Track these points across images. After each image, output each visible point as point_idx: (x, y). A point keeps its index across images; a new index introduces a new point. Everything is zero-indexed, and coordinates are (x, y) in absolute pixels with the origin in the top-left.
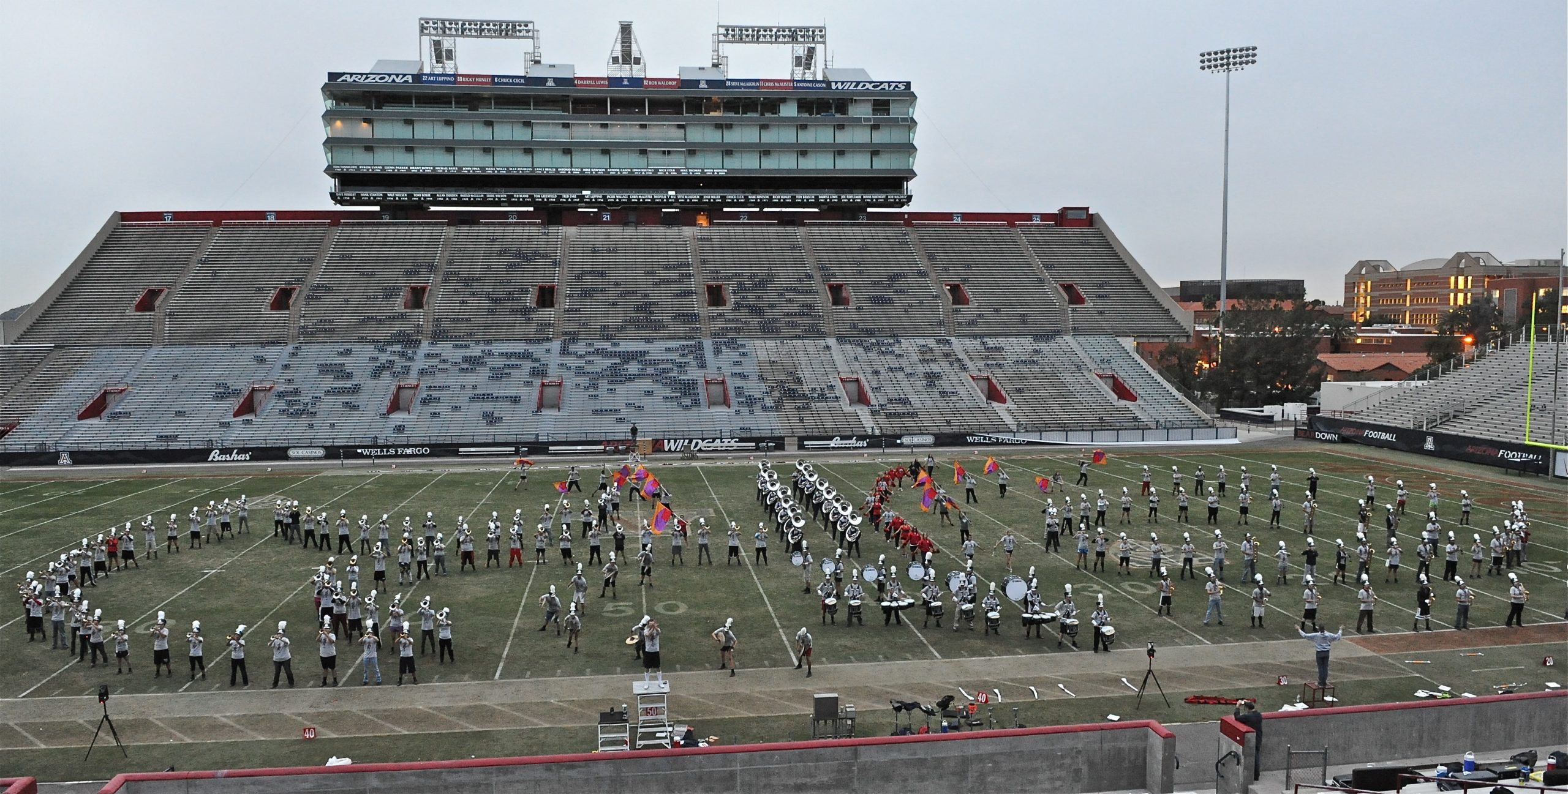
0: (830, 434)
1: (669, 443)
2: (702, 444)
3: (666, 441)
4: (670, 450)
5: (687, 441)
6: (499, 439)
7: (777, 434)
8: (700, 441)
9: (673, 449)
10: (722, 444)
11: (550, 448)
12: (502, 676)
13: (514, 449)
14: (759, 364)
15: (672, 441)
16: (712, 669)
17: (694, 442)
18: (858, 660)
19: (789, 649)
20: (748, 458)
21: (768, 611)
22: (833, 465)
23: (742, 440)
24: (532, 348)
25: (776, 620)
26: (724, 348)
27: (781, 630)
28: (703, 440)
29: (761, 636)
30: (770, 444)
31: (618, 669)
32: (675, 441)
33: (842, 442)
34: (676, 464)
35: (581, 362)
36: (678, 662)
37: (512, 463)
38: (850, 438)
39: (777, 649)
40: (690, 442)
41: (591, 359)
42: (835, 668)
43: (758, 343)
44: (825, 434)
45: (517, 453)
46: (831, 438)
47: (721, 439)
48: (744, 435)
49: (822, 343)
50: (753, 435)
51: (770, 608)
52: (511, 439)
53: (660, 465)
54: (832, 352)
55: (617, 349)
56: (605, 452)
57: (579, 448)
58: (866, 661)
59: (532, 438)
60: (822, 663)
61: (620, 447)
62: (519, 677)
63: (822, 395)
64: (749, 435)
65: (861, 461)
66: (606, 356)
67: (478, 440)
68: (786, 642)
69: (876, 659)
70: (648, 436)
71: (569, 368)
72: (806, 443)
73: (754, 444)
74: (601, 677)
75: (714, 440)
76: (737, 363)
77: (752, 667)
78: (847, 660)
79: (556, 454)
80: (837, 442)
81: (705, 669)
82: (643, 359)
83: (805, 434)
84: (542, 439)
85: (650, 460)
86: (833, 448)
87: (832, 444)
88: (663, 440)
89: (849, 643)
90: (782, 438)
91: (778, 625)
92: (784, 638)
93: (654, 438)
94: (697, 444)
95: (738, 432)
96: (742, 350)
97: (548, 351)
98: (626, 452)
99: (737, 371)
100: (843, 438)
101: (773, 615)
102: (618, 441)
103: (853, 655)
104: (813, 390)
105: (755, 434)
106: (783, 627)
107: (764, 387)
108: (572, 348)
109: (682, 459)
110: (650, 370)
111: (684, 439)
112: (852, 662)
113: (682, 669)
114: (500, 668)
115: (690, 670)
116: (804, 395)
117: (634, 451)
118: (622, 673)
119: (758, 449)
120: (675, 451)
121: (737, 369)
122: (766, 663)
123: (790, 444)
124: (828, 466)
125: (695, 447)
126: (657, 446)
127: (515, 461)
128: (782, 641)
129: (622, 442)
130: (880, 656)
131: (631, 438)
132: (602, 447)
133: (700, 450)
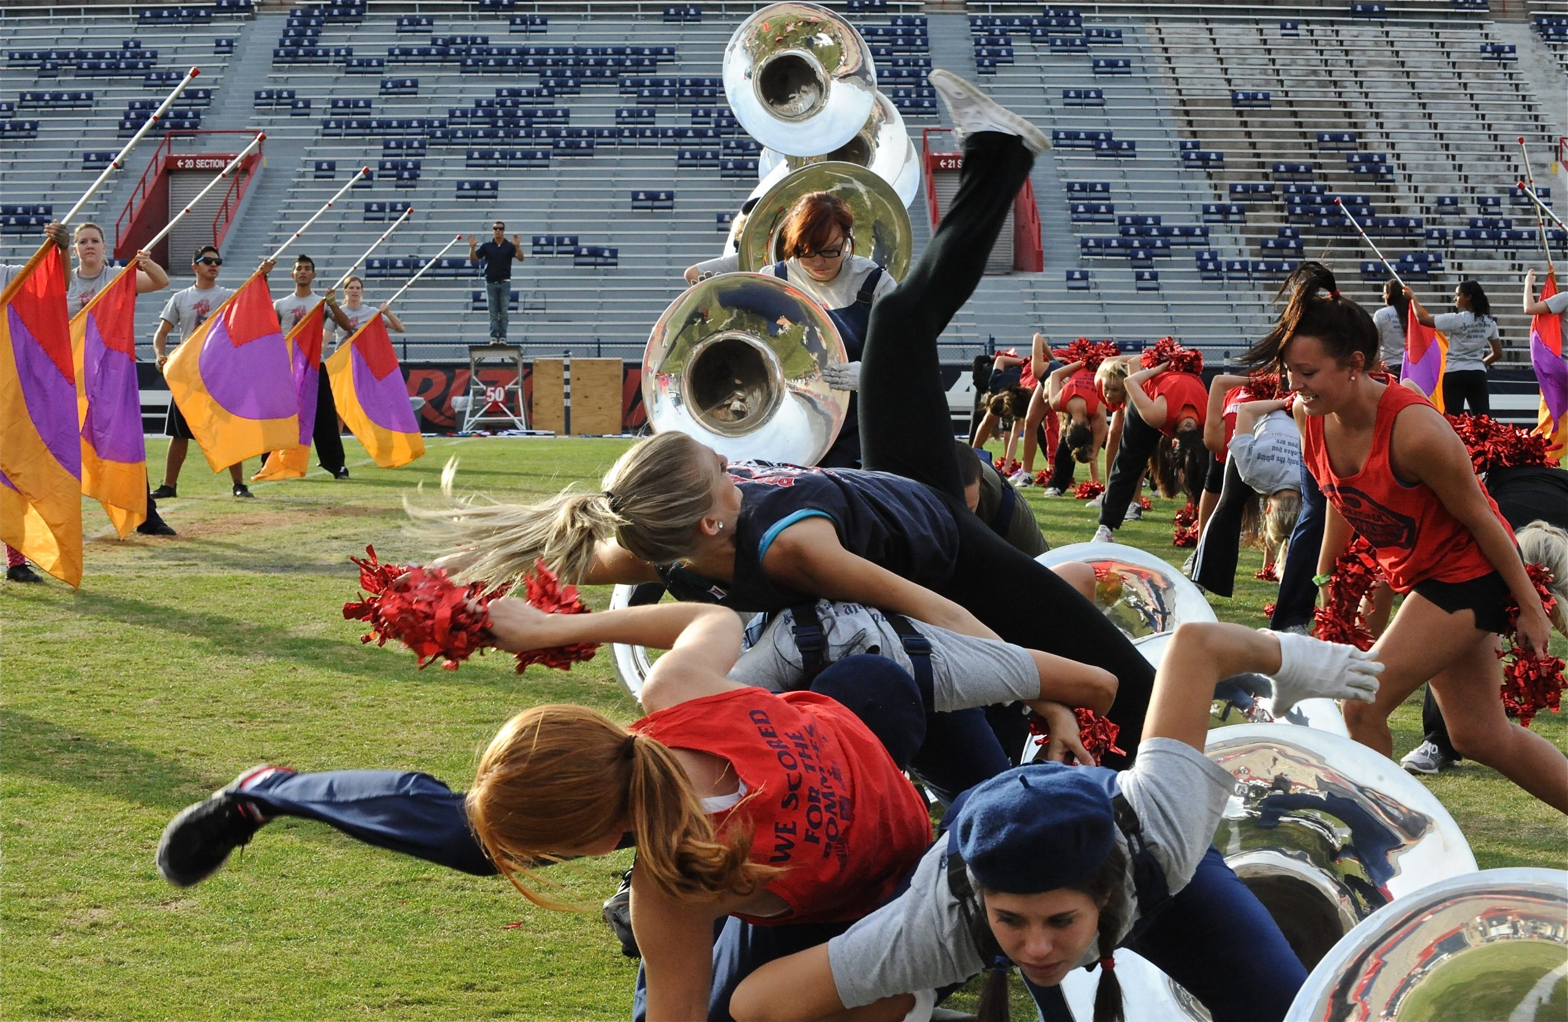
14: (1186, 106)
24: (153, 39)
26: (1021, 46)
35: (363, 89)
41: (407, 75)
43: (1177, 32)
49: (1468, 40)
54: (1517, 68)
55: (534, 42)
63: (1490, 224)
66: (480, 65)
71: (298, 107)
76: (1080, 98)
82: (647, 77)
96: (1103, 53)
97: (226, 47)
99: (1083, 128)
104: (1449, 205)
107: (1201, 188)
108: (333, 38)
110: (671, 118)
116: (1402, 224)
121: (1086, 122)
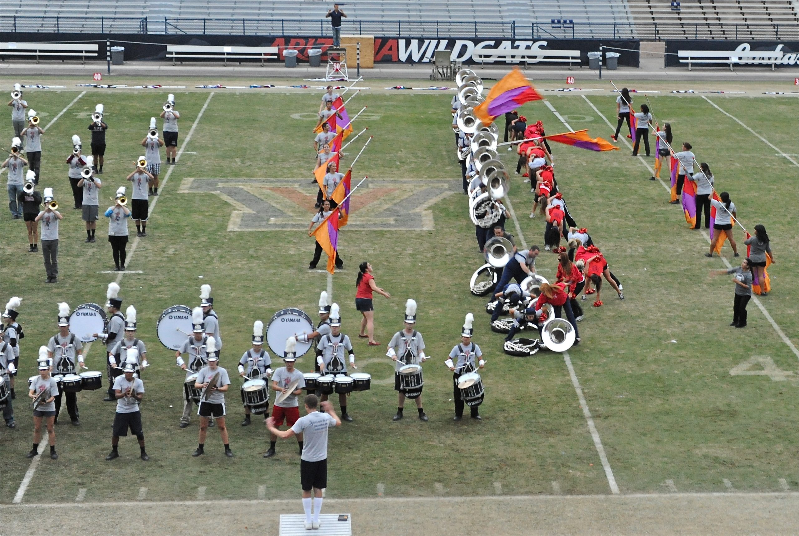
0: (732, 37)
1: (408, 44)
2: (473, 51)
3: (402, 43)
4: (409, 60)
5: (444, 43)
6: (66, 27)
7: (625, 34)
8: (470, 44)
9: (415, 58)
10: (514, 52)
11: (171, 48)
12: (28, 497)
13: (95, 47)
15: (414, 43)
16: (447, 494)
17: (459, 44)
18: (737, 487)
19: (604, 460)
20: (565, 80)
21: (569, 385)
22: (733, 99)
23: (553, 44)
25: (583, 402)
27: (591, 423)
28: (476, 41)
29: (551, 432)
30: (609, 55)
31: (262, 489)
32: (421, 41)
33: (758, 54)
34: (418, 89)
36: (383, 478)
37: (90, 75)
38: (770, 46)
39: (580, 459)
40: (451, 43)
42: (690, 502)
44: (719, 37)
45: (101, 55)
46: (732, 46)
47: (513, 41)
48: (559, 35)
50: (578, 36)
51: (574, 379)
52: (93, 27)
53: (387, 88)
56: (279, 59)
57: (227, 49)
58: (752, 488)
59: (133, 28)
60: (664, 489)
61: (311, 52)
62: (62, 500)
64: (569, 35)
65: (788, 94)
67: (23, 27)
68: (599, 447)
69: (773, 486)
70: (368, 30)
72: (681, 53)
73: (577, 53)
74: (225, 502)
75: (498, 42)
77: (527, 493)
78: (717, 486)
79: (182, 60)
80: (742, 54)
81: (434, 493)
83: (682, 37)
84: (154, 29)
85: (369, 79)
86: (736, 65)
87: (734, 57)
88: (397, 39)
89: (723, 453)
90: (634, 44)
91: (586, 412)
92: (596, 438)
93: (380, 34)
94: (465, 47)
95: (548, 28)
98: (322, 60)
100: (756, 46)
101: (579, 392)
102: (306, 38)
103: (730, 476)
105: (582, 33)
106: (596, 416)
109: (432, 78)
111: (439, 39)
112: (725, 490)
113: (387, 494)
114: (26, 481)
115: (405, 494)
117: (336, 59)
118: (269, 496)
119: (585, 62)
120: (420, 61)
122: (555, 485)
123: (651, 56)
124: (721, 101)
125: (460, 55)
126: (385, 51)
127: (97, 71)
128: (592, 443)
129: (316, 40)
130: (783, 481)
131: (331, 33)
132: (274, 50)
133: (470, 62)
